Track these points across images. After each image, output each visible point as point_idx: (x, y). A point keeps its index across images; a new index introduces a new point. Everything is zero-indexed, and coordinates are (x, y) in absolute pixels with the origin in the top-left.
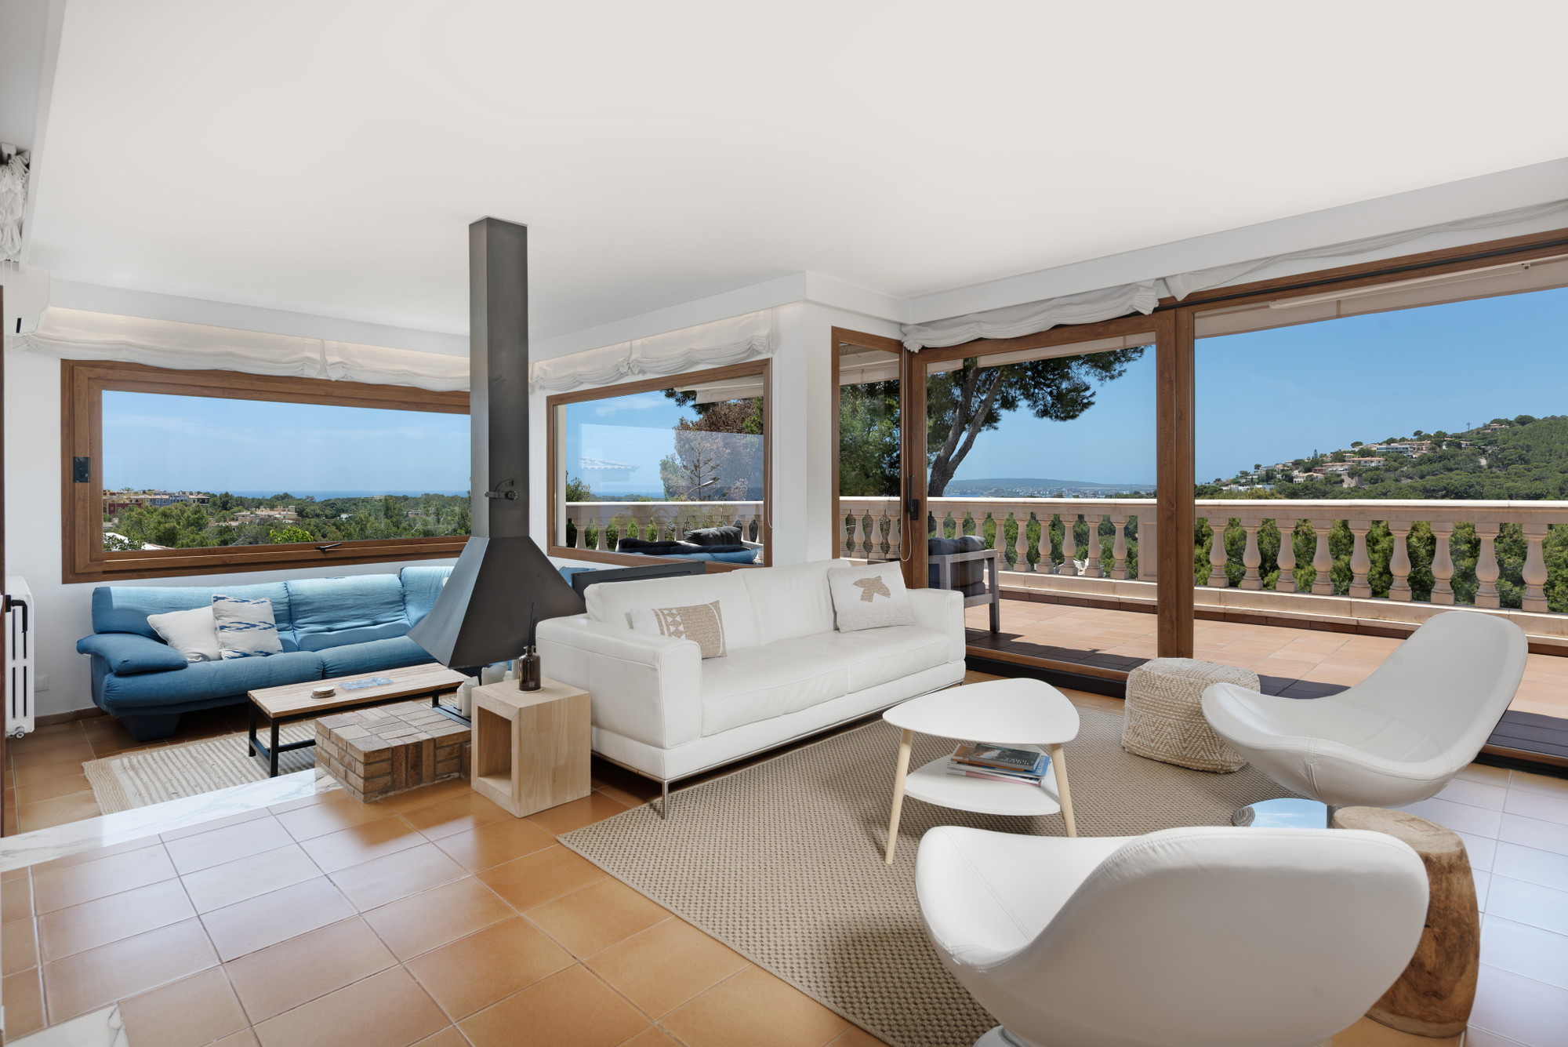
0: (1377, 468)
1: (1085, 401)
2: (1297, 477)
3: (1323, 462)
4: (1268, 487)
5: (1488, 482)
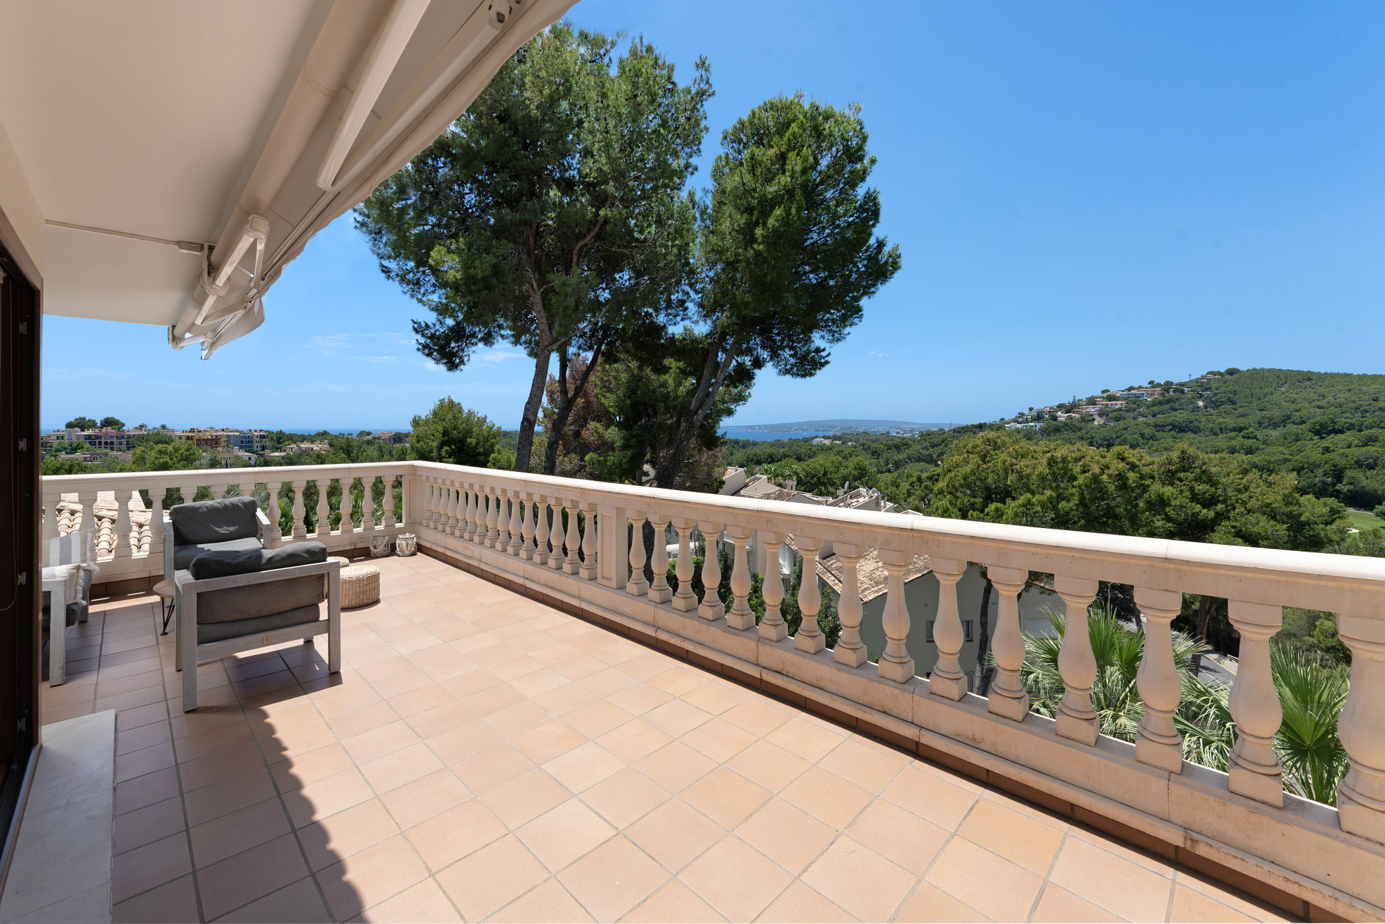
0: (1120, 410)
2: (1060, 417)
3: (1080, 405)
4: (1039, 425)
5: (1204, 419)
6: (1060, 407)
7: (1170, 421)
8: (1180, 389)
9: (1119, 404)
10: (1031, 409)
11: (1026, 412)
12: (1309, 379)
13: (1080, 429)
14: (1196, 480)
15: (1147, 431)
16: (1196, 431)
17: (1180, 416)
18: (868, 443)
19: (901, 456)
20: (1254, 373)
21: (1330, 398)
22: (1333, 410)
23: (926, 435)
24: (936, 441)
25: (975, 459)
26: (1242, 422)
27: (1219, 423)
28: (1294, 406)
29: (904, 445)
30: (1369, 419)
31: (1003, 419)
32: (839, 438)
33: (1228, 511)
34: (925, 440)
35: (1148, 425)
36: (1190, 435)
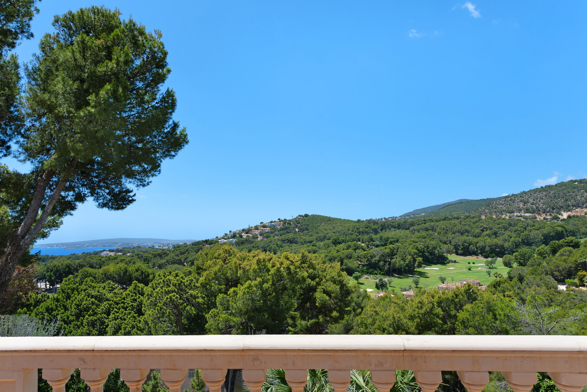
0: (268, 232)
2: (243, 236)
3: (252, 230)
4: (234, 240)
5: (298, 237)
6: (243, 231)
7: (287, 238)
8: (289, 223)
9: (267, 230)
10: (230, 232)
11: (228, 233)
12: (330, 220)
13: (253, 242)
14: (308, 267)
15: (279, 243)
16: (296, 243)
17: (290, 236)
18: (141, 253)
19: (163, 261)
20: (314, 216)
21: (336, 229)
22: (337, 234)
23: (177, 247)
24: (183, 251)
25: (220, 262)
26: (311, 238)
27: (304, 239)
28: (326, 232)
29: (164, 254)
30: (348, 238)
31: (217, 237)
32: (121, 251)
33: (320, 281)
34: (177, 250)
35: (279, 240)
36: (294, 245)
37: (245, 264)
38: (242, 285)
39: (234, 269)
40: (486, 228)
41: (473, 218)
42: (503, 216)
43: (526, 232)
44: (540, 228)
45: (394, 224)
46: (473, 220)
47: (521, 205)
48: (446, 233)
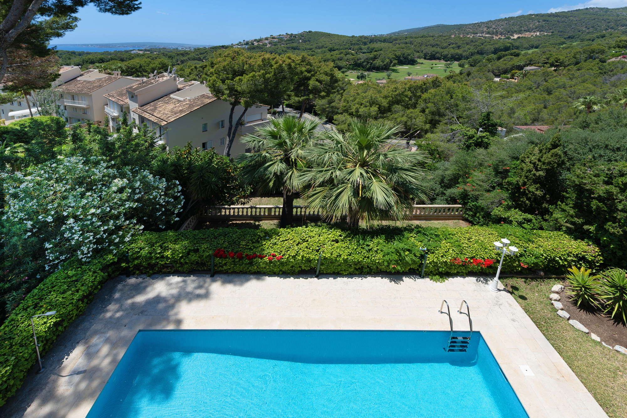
0: (276, 42)
1: (136, 6)
2: (255, 43)
3: (262, 40)
4: (247, 46)
5: (301, 46)
6: (255, 40)
7: (291, 46)
8: (295, 36)
9: (276, 40)
10: (244, 41)
11: (242, 41)
13: (262, 48)
14: (306, 65)
15: (284, 49)
16: (299, 49)
17: (295, 45)
18: (166, 52)
19: (185, 58)
20: (316, 33)
21: (333, 41)
22: (334, 44)
23: (197, 50)
24: (202, 52)
25: (229, 59)
26: (311, 47)
27: (306, 47)
28: (325, 43)
29: (186, 53)
30: (341, 48)
31: (232, 44)
32: (148, 51)
33: (315, 74)
34: (197, 52)
35: (285, 47)
36: (297, 51)
37: (251, 61)
38: (247, 75)
39: (241, 64)
40: (453, 43)
41: (445, 36)
42: (468, 36)
43: (482, 46)
44: (494, 44)
45: (381, 39)
46: (444, 38)
47: (485, 29)
48: (421, 46)
